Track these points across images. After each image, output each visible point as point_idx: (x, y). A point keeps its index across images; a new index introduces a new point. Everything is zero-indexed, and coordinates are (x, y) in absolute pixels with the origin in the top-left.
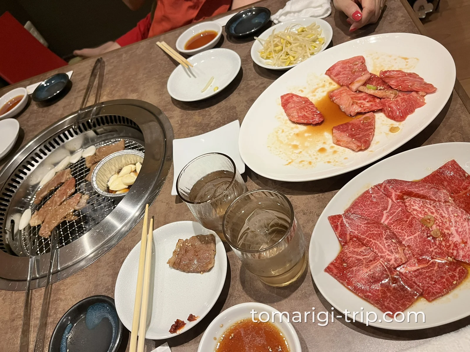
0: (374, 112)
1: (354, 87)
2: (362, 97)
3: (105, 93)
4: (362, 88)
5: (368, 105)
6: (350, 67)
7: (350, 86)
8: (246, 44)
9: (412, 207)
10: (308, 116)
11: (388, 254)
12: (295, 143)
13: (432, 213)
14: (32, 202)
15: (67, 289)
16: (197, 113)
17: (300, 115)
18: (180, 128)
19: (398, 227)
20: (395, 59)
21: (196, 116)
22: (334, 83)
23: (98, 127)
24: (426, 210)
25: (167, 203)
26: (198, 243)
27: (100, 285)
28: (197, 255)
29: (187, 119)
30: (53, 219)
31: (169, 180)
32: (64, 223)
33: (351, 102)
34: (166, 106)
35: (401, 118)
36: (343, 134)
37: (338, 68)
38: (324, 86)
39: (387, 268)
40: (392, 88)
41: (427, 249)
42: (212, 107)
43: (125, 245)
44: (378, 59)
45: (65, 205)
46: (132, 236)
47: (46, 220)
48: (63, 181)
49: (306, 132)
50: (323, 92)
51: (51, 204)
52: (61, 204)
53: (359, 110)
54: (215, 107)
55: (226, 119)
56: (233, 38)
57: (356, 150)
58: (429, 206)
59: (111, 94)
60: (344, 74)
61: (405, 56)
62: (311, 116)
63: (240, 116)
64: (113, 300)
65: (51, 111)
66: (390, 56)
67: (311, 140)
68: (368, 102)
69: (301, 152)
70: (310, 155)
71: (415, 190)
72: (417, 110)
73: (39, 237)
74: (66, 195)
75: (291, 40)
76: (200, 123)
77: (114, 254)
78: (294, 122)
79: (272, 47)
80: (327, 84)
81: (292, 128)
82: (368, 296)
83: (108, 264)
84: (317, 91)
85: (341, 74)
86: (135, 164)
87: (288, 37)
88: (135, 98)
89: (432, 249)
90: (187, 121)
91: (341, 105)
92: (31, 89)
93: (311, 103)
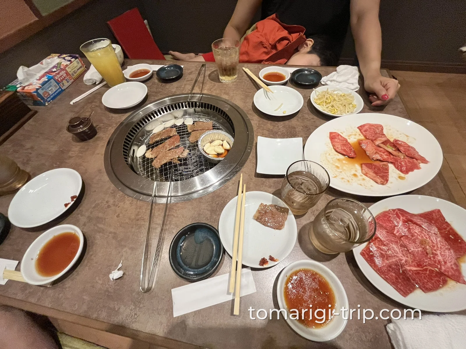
0: (388, 162)
1: (378, 143)
2: (382, 150)
3: (206, 88)
4: (382, 145)
5: (385, 157)
6: (374, 129)
7: (374, 141)
8: (302, 90)
9: (414, 231)
10: (347, 151)
11: (401, 256)
12: (337, 164)
13: (426, 238)
14: (146, 141)
15: (179, 210)
16: (269, 123)
17: (343, 148)
18: (258, 129)
19: (406, 241)
20: (400, 134)
21: (269, 124)
22: (362, 135)
23: (197, 108)
24: (423, 235)
25: (249, 175)
26: (274, 210)
27: (202, 214)
28: (274, 218)
29: (262, 124)
30: (163, 158)
31: (250, 161)
32: (170, 163)
33: (375, 152)
34: (248, 111)
35: (406, 172)
36: (370, 170)
37: (366, 127)
38: (355, 135)
39: (401, 264)
40: (400, 152)
41: (424, 259)
42: (280, 123)
43: (219, 193)
44: (390, 130)
45: (173, 152)
46: (225, 189)
47: (158, 157)
48: (171, 135)
49: (344, 160)
50: (355, 138)
51: (163, 148)
52: (170, 150)
53: (379, 158)
54: (282, 123)
55: (289, 133)
56: (293, 83)
57: (379, 183)
58: (425, 233)
59: (210, 90)
60: (369, 132)
61: (407, 135)
62: (349, 152)
63: (298, 135)
64: (218, 232)
65: (167, 87)
66: (398, 131)
67: (347, 166)
68: (386, 155)
69: (341, 172)
70: (347, 176)
71: (414, 220)
72: (415, 171)
73: (151, 166)
74: (174, 145)
75: (337, 99)
76: (272, 130)
77: (211, 197)
78: (337, 151)
79: (325, 98)
80: (358, 134)
81: (335, 155)
82: (387, 278)
83: (208, 202)
84: (351, 136)
85: (368, 131)
86: (223, 141)
87: (335, 96)
88: (227, 98)
89: (427, 261)
90: (262, 126)
91: (367, 151)
92: (156, 67)
93: (349, 143)
